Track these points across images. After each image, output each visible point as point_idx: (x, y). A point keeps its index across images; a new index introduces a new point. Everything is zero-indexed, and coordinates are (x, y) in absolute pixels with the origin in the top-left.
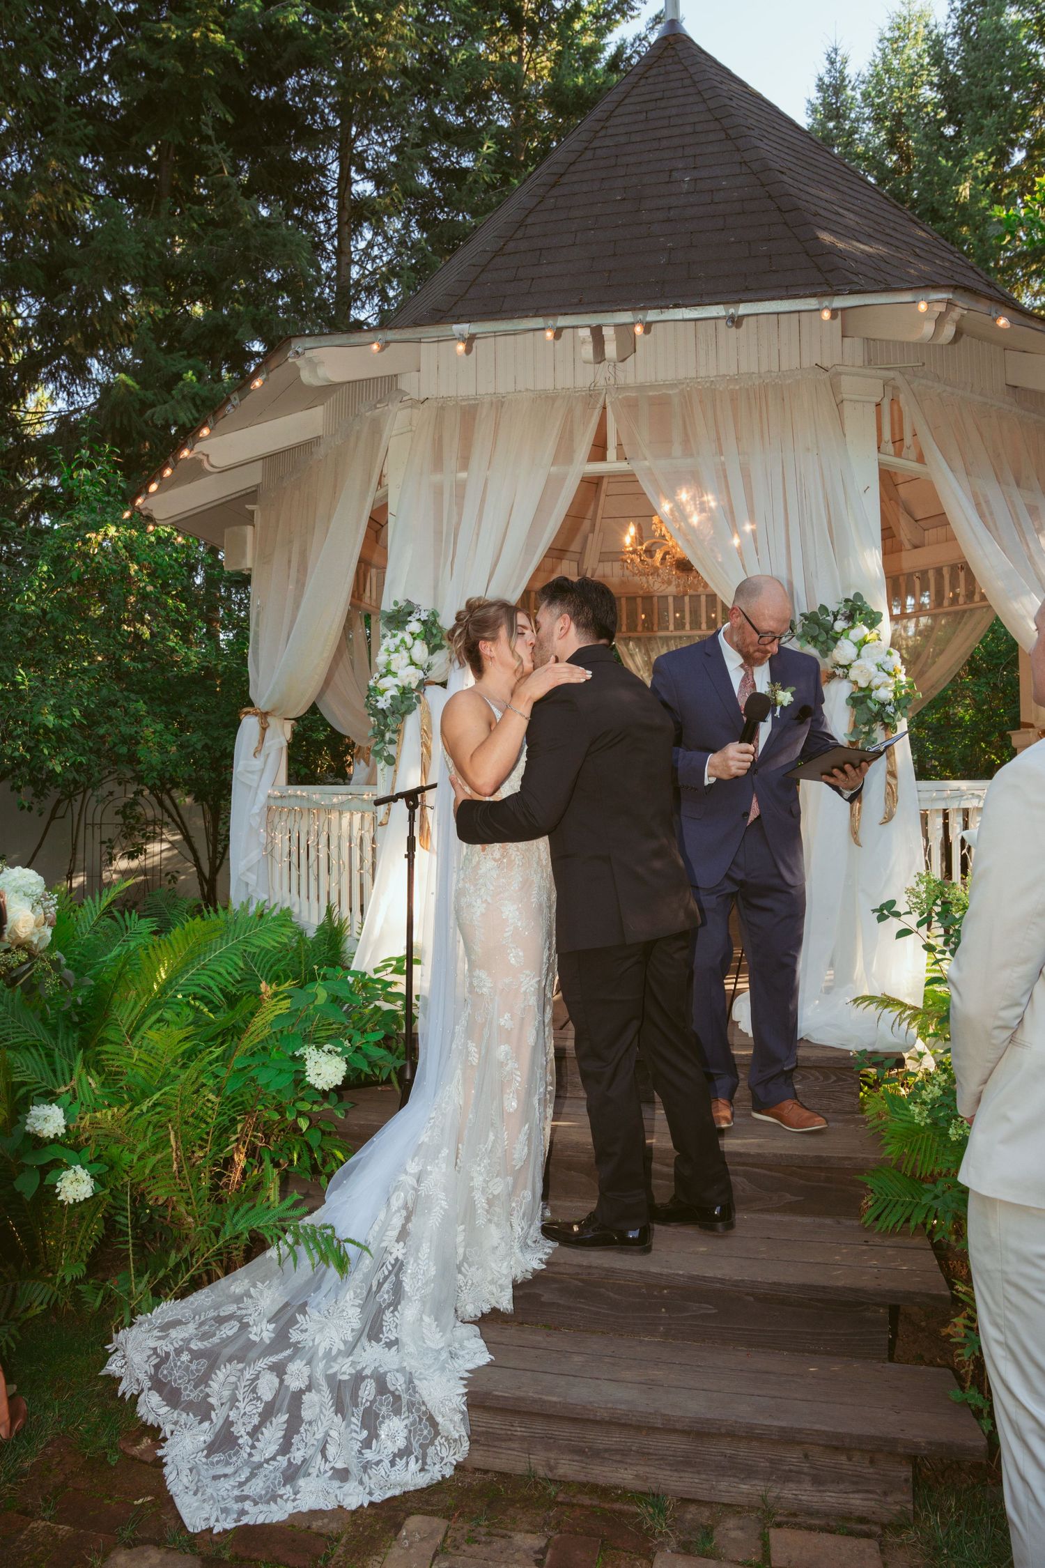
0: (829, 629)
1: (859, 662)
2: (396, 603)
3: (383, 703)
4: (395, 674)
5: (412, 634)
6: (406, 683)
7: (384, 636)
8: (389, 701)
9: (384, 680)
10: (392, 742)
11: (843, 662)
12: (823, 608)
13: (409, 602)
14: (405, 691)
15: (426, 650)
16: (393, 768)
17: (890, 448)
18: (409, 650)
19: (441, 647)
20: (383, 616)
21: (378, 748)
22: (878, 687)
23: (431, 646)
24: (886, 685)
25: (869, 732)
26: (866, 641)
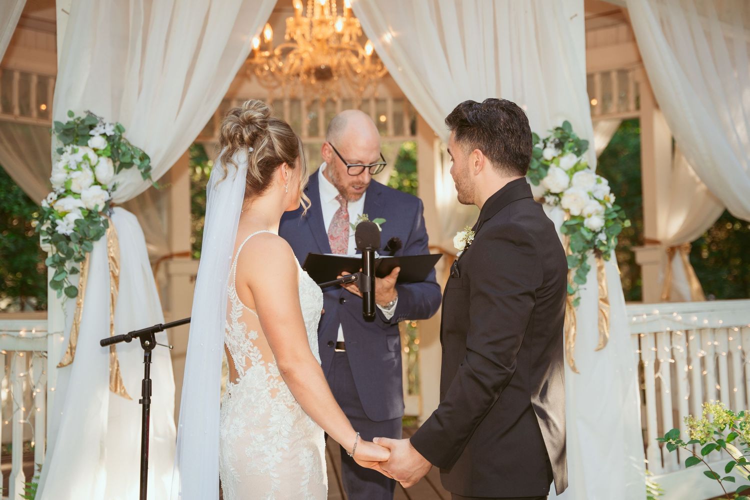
1: (571, 190)
2: (71, 114)
3: (65, 227)
4: (77, 195)
5: (95, 150)
6: (91, 206)
7: (61, 152)
8: (73, 226)
9: (61, 202)
10: (74, 271)
11: (554, 190)
13: (90, 114)
14: (90, 215)
15: (112, 168)
16: (74, 301)
18: (92, 168)
19: (129, 165)
20: (56, 128)
21: (58, 279)
22: (590, 216)
23: (118, 164)
24: (598, 214)
25: (583, 259)
26: (576, 169)
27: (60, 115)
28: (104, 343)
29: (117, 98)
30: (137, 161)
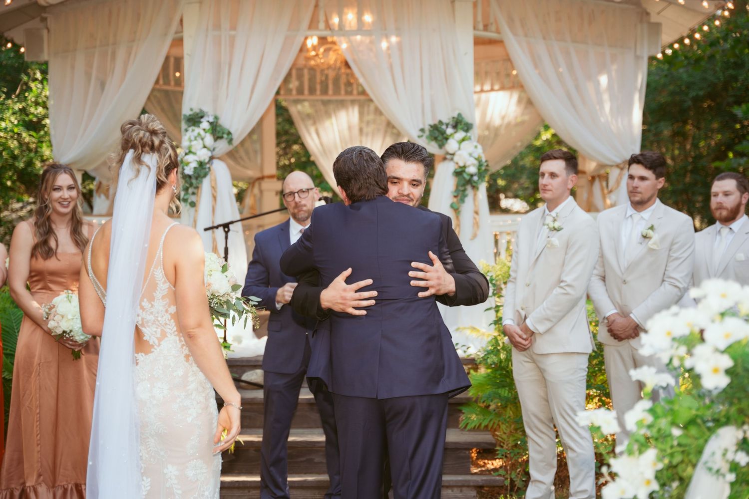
0: (443, 133)
1: (459, 152)
2: (191, 110)
3: (189, 171)
4: (194, 154)
5: (204, 130)
6: (202, 159)
7: (186, 130)
8: (192, 170)
9: (187, 157)
10: (193, 194)
11: (450, 152)
12: (441, 122)
13: (201, 111)
14: (201, 164)
15: (213, 139)
16: (194, 209)
17: (481, 26)
18: (202, 139)
19: (221, 137)
20: (184, 118)
21: (186, 197)
22: (469, 166)
23: (215, 137)
24: (474, 165)
25: (465, 190)
26: (463, 140)
27: (186, 111)
28: (206, 230)
29: (215, 100)
30: (225, 136)
